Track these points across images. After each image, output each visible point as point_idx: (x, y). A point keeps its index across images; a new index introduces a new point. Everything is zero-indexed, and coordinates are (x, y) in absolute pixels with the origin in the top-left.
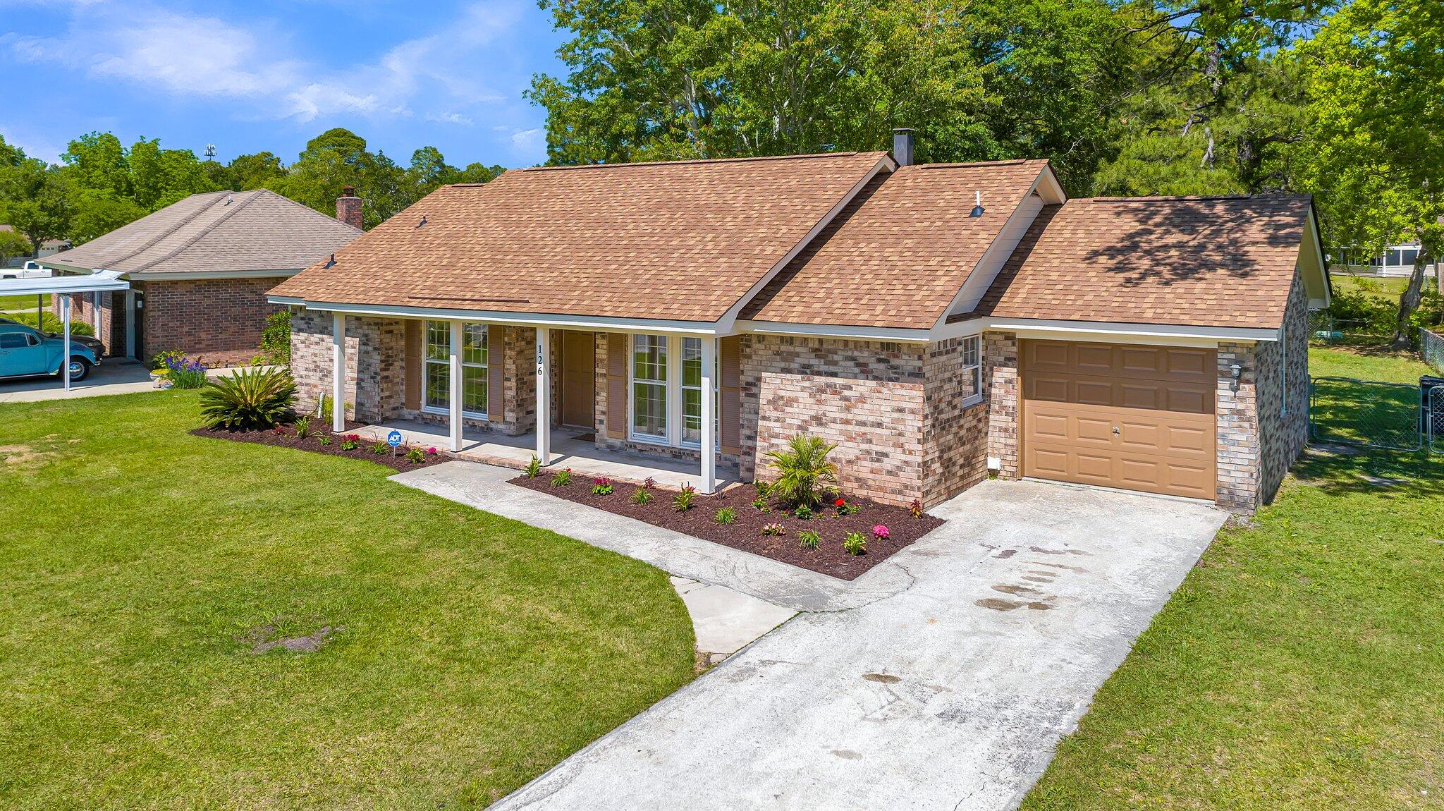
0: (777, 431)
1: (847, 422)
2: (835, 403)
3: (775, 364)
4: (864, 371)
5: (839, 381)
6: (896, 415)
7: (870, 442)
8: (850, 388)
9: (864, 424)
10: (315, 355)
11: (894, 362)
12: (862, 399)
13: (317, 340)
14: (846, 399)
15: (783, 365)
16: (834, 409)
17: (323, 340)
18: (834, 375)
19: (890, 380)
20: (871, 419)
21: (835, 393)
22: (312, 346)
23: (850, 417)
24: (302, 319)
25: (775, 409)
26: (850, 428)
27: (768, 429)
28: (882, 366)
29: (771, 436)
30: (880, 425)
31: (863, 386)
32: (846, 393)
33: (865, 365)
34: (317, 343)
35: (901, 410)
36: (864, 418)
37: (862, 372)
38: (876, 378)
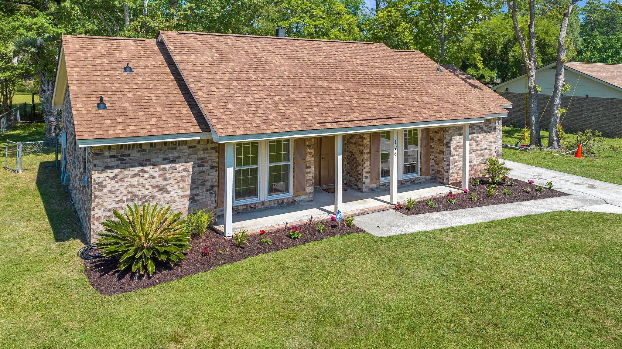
0: (456, 160)
1: (477, 150)
2: (474, 144)
3: (456, 133)
4: (482, 131)
5: (475, 135)
6: (490, 144)
7: (483, 156)
8: (478, 137)
9: (482, 150)
10: (132, 186)
11: (490, 125)
12: (481, 141)
14: (477, 142)
15: (458, 132)
16: (474, 146)
18: (474, 133)
19: (489, 132)
20: (484, 147)
21: (474, 140)
22: (126, 180)
23: (478, 148)
24: (111, 157)
25: (456, 151)
26: (478, 152)
27: (454, 159)
28: (486, 128)
29: (455, 162)
30: (486, 149)
31: (482, 136)
32: (477, 139)
33: (482, 128)
35: (491, 142)
36: (482, 148)
37: (481, 131)
38: (485, 132)
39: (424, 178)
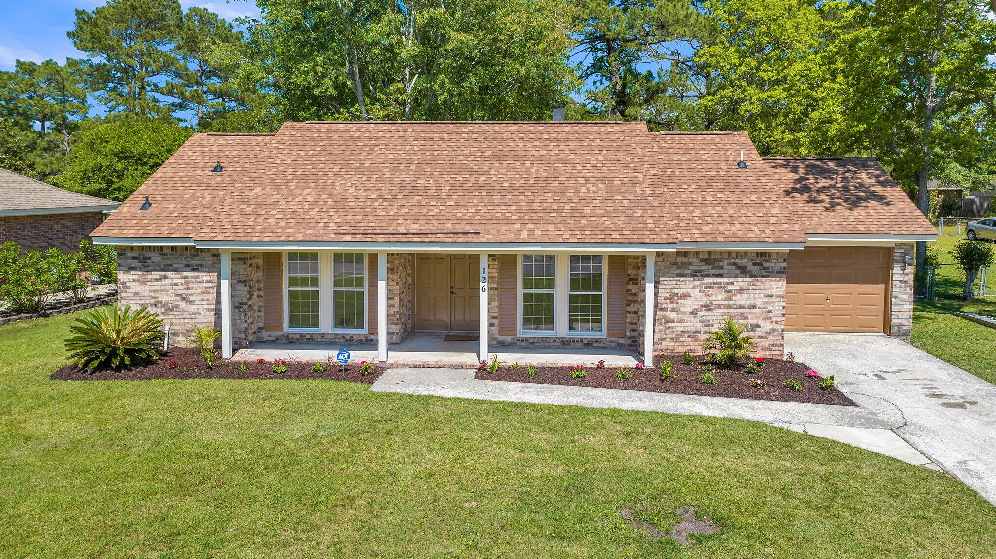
0: (672, 317)
1: (730, 307)
2: (719, 295)
3: (671, 271)
4: (744, 272)
5: (723, 280)
6: (766, 299)
7: (747, 318)
8: (732, 284)
9: (742, 307)
10: (155, 291)
11: (766, 264)
12: (741, 291)
13: (158, 277)
14: (729, 291)
15: (678, 271)
16: (719, 299)
17: (165, 277)
18: (721, 276)
19: (763, 276)
20: (748, 303)
21: (720, 288)
22: (149, 284)
23: (731, 303)
24: (134, 258)
25: (671, 302)
26: (731, 310)
27: (665, 317)
28: (757, 268)
29: (667, 322)
30: (754, 307)
31: (742, 282)
32: (729, 287)
33: (745, 268)
34: (157, 280)
35: (770, 296)
36: (742, 303)
37: (741, 272)
38: (752, 276)
39: (614, 342)
